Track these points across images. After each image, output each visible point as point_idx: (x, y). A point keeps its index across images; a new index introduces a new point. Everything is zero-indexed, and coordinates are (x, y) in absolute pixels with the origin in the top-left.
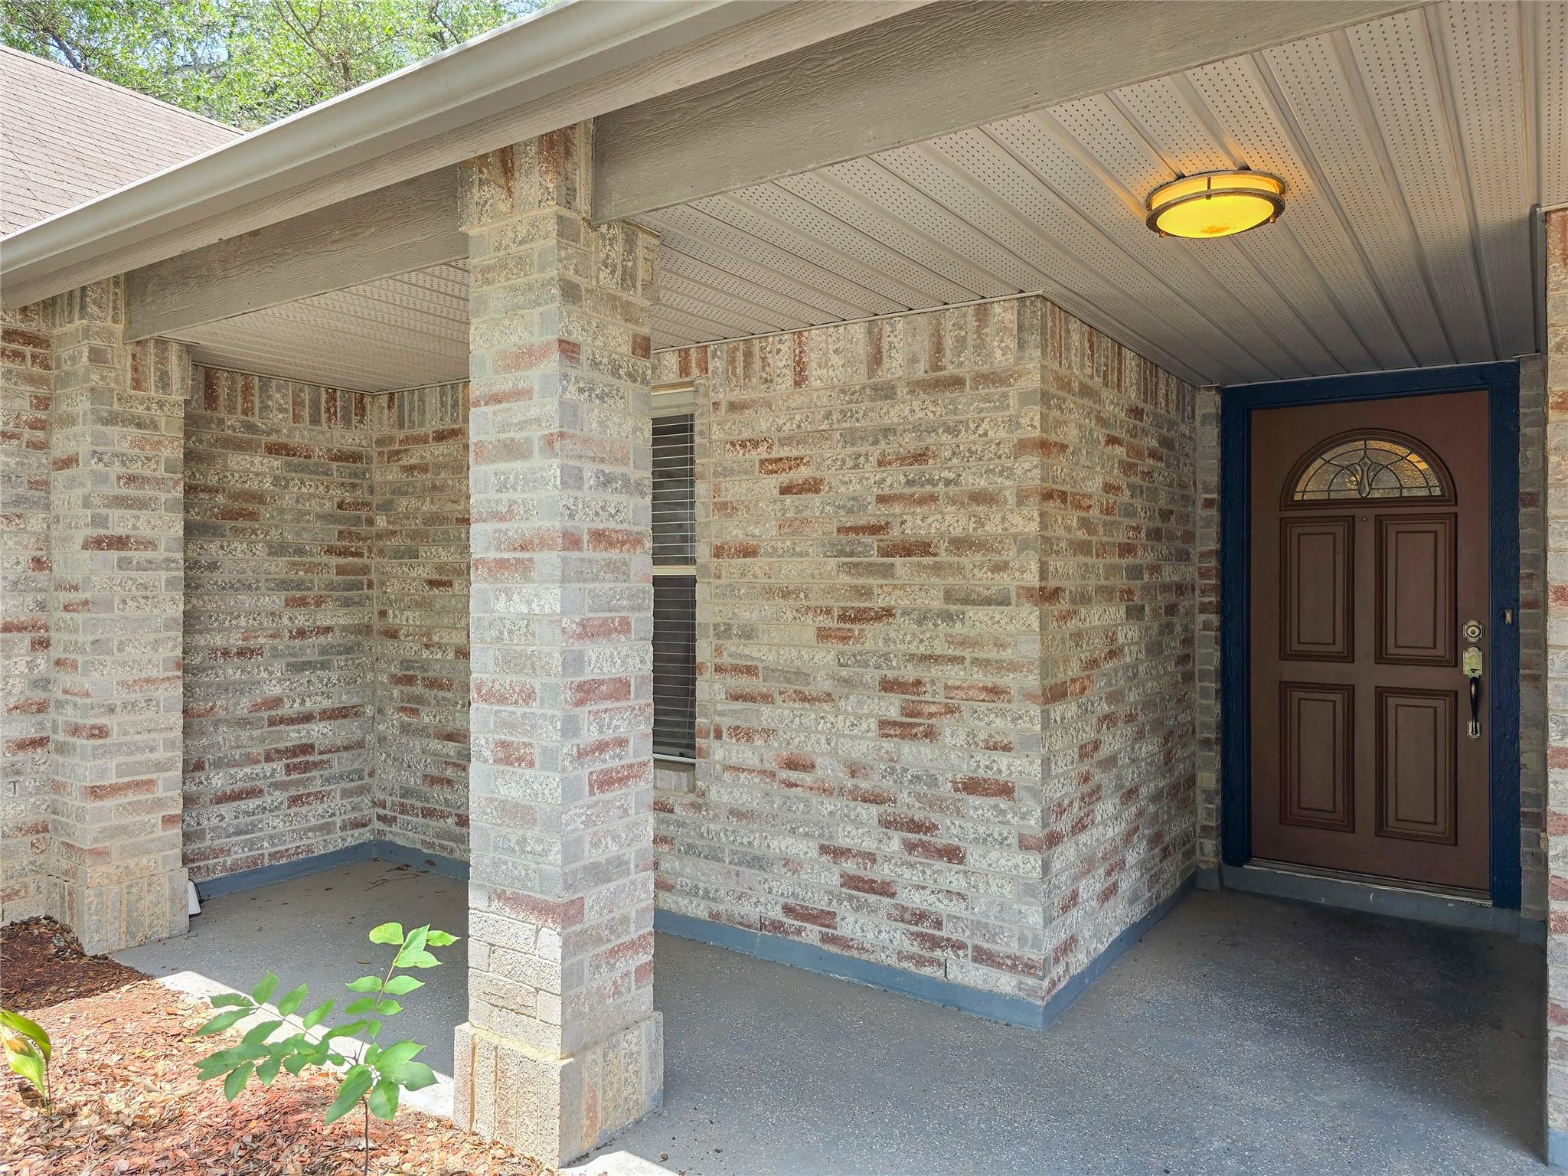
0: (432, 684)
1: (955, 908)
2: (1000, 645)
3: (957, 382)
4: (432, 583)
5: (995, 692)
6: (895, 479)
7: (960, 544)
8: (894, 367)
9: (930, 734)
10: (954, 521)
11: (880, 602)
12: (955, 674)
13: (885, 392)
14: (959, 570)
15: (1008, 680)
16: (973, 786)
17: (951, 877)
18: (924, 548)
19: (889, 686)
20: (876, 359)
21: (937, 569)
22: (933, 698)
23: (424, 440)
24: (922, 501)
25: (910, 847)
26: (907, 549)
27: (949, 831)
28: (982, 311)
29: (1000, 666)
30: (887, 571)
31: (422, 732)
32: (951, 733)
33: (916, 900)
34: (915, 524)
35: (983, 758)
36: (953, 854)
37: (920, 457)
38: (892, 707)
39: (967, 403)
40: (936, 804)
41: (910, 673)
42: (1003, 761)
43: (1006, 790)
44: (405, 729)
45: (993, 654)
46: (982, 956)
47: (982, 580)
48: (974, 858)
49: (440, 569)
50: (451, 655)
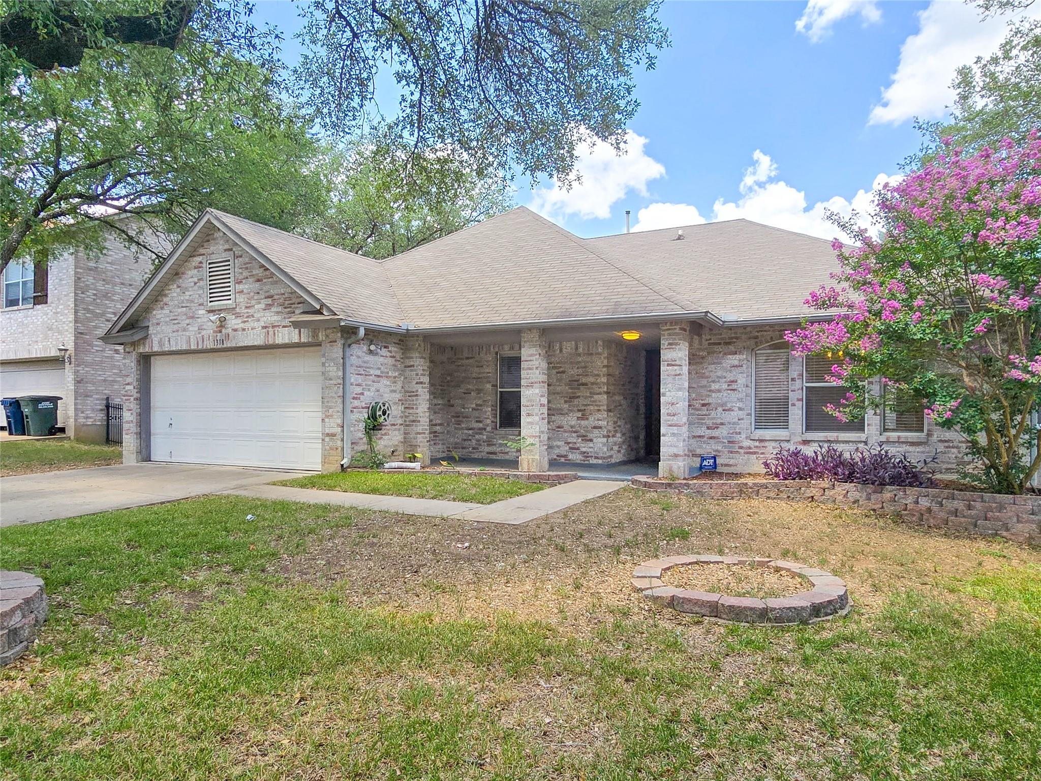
0: (464, 417)
1: (591, 450)
2: (600, 401)
3: (592, 354)
4: (465, 393)
5: (599, 410)
6: (580, 371)
7: (593, 384)
8: (581, 350)
9: (587, 419)
10: (592, 379)
11: (578, 395)
12: (592, 408)
13: (579, 355)
14: (592, 388)
15: (601, 408)
16: (595, 427)
17: (591, 445)
18: (586, 384)
19: (579, 411)
20: (577, 348)
21: (589, 389)
22: (588, 412)
23: (462, 359)
24: (586, 375)
25: (582, 440)
26: (583, 384)
27: (590, 436)
28: (597, 342)
29: (599, 406)
30: (579, 389)
31: (462, 429)
32: (591, 419)
33: (584, 450)
34: (584, 380)
35: (596, 422)
36: (591, 440)
37: (585, 367)
38: (580, 414)
39: (594, 358)
40: (587, 431)
41: (583, 408)
42: (600, 422)
43: (601, 428)
44: (456, 428)
45: (598, 403)
46: (596, 458)
47: (597, 390)
48: (595, 440)
49: (467, 390)
50: (470, 410)
